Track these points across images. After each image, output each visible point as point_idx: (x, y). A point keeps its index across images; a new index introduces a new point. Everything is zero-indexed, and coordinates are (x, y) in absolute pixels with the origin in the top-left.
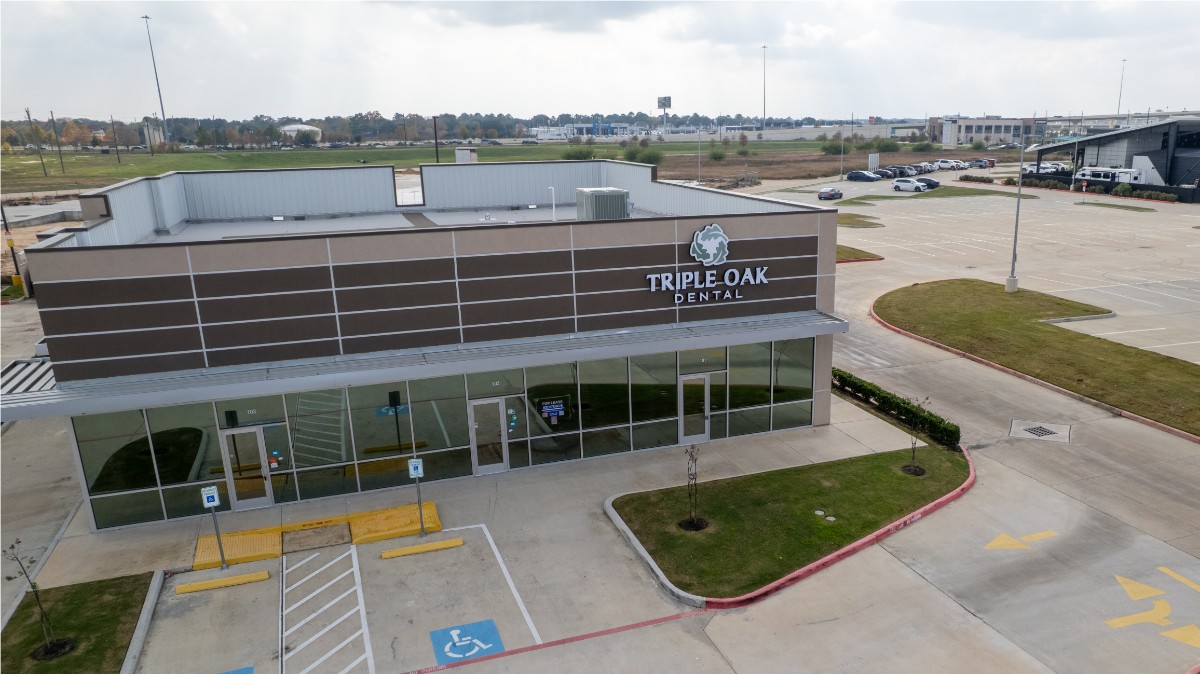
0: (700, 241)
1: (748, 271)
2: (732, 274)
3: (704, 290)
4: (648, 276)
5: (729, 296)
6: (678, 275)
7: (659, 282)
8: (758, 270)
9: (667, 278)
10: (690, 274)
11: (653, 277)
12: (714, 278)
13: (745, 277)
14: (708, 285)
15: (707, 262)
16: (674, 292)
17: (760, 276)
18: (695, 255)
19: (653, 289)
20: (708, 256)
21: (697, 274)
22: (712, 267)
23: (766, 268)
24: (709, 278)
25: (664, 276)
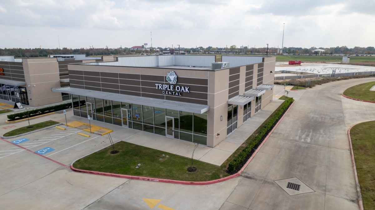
0: (169, 76)
1: (183, 87)
2: (178, 88)
3: (170, 91)
4: (156, 84)
5: (177, 94)
6: (163, 85)
7: (158, 86)
8: (186, 87)
9: (160, 86)
10: (166, 85)
11: (157, 85)
12: (173, 88)
13: (182, 89)
14: (171, 90)
15: (171, 83)
16: (163, 90)
17: (187, 90)
18: (167, 80)
19: (157, 88)
20: (171, 81)
21: (168, 86)
22: (172, 84)
23: (188, 88)
24: (171, 88)
25: (160, 85)
